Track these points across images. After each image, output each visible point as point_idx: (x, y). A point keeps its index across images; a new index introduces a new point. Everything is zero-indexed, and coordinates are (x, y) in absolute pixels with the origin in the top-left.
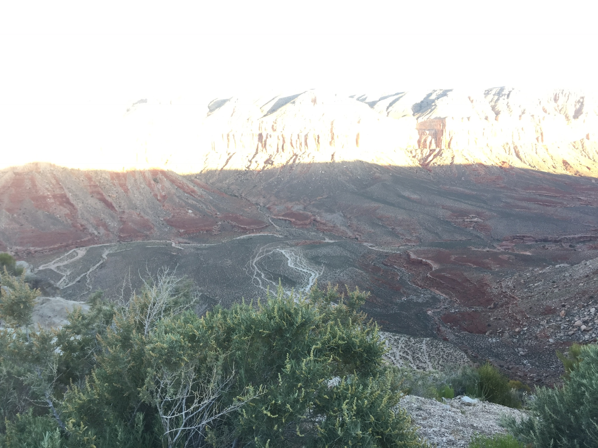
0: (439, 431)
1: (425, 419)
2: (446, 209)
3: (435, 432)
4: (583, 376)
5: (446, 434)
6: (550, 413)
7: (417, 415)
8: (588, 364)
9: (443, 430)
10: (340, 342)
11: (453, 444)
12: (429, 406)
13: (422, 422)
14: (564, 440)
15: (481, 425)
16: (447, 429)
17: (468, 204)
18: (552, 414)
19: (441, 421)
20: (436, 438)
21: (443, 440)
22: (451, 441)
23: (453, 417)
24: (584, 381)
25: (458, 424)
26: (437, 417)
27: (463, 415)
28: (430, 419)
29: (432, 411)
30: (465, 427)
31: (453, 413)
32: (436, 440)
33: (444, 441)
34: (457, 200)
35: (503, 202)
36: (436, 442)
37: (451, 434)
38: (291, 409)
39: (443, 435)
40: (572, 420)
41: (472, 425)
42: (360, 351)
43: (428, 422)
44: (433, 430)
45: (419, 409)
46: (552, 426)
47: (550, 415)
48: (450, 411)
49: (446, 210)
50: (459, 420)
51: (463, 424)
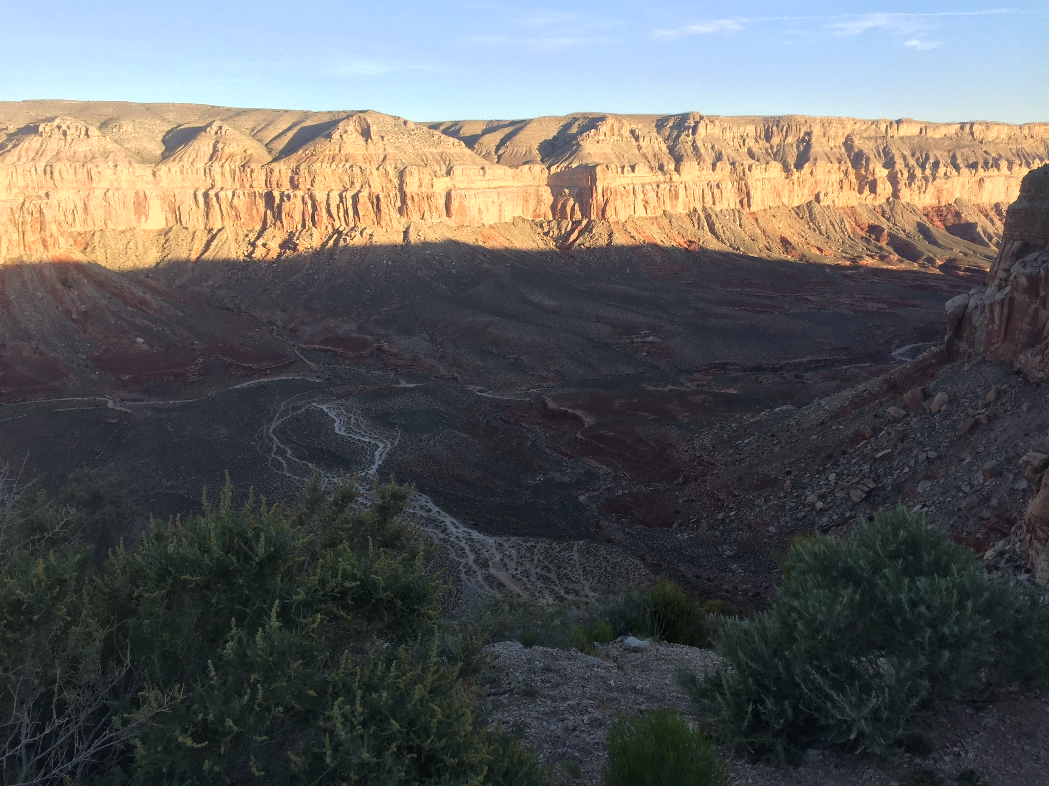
0: (579, 704)
1: (555, 686)
3: (572, 708)
4: (796, 595)
5: (590, 709)
6: (746, 660)
7: (543, 681)
8: (803, 573)
9: (585, 702)
10: (347, 584)
11: (600, 725)
12: (565, 663)
13: (550, 693)
14: (769, 703)
15: (647, 686)
16: (592, 700)
18: (749, 661)
19: (583, 687)
20: (571, 718)
21: (583, 720)
22: (596, 720)
23: (602, 678)
24: (796, 603)
25: (611, 688)
26: (576, 681)
27: (620, 673)
28: (565, 686)
29: (569, 671)
30: (623, 692)
31: (603, 671)
32: (571, 720)
33: (585, 721)
36: (570, 724)
37: (598, 707)
38: (234, 727)
39: (584, 711)
40: (781, 668)
41: (634, 688)
42: (387, 596)
43: (561, 691)
44: (569, 705)
45: (547, 669)
46: (750, 681)
47: (747, 663)
48: (598, 667)
50: (612, 682)
51: (618, 687)
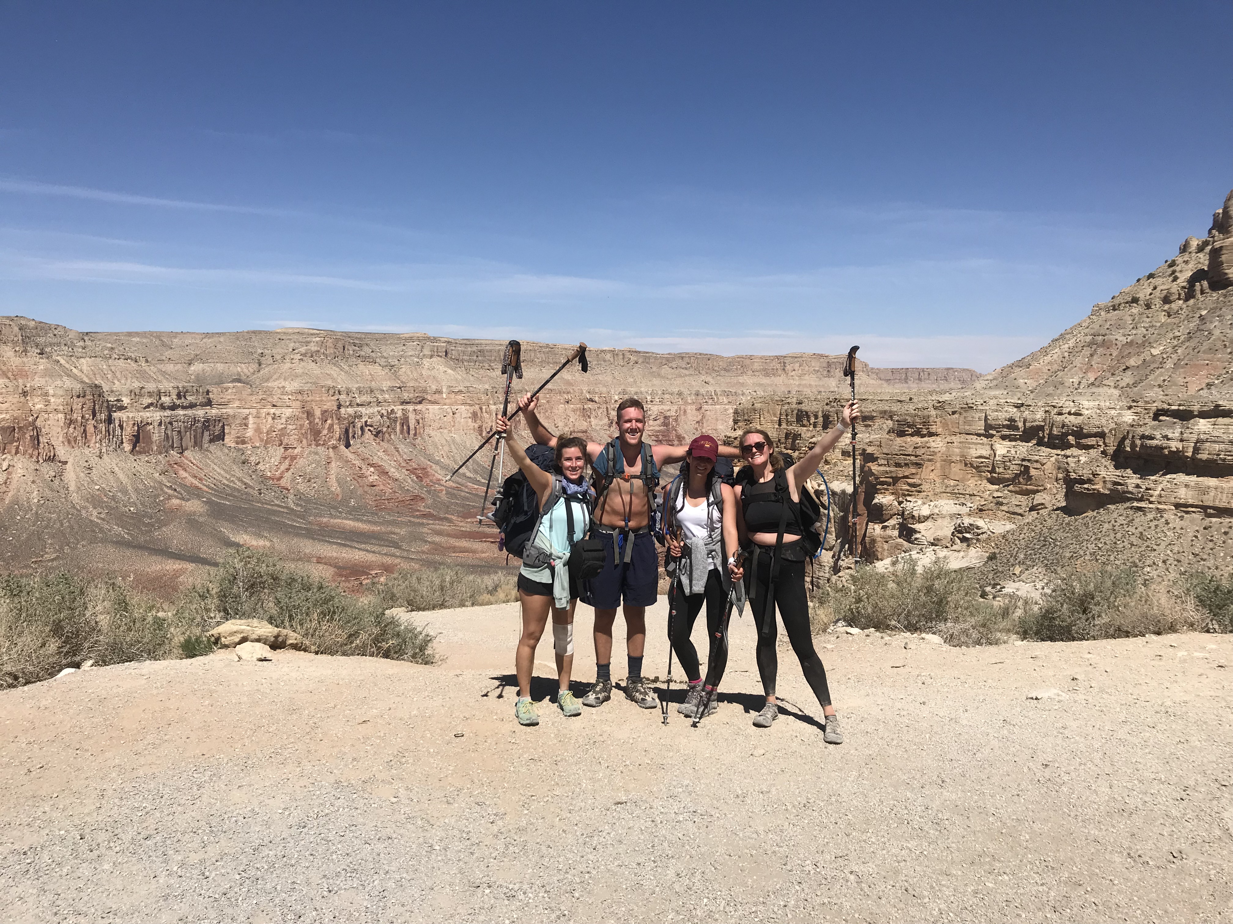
2: (326, 564)
17: (367, 551)
34: (345, 545)
35: (429, 542)
49: (326, 567)
